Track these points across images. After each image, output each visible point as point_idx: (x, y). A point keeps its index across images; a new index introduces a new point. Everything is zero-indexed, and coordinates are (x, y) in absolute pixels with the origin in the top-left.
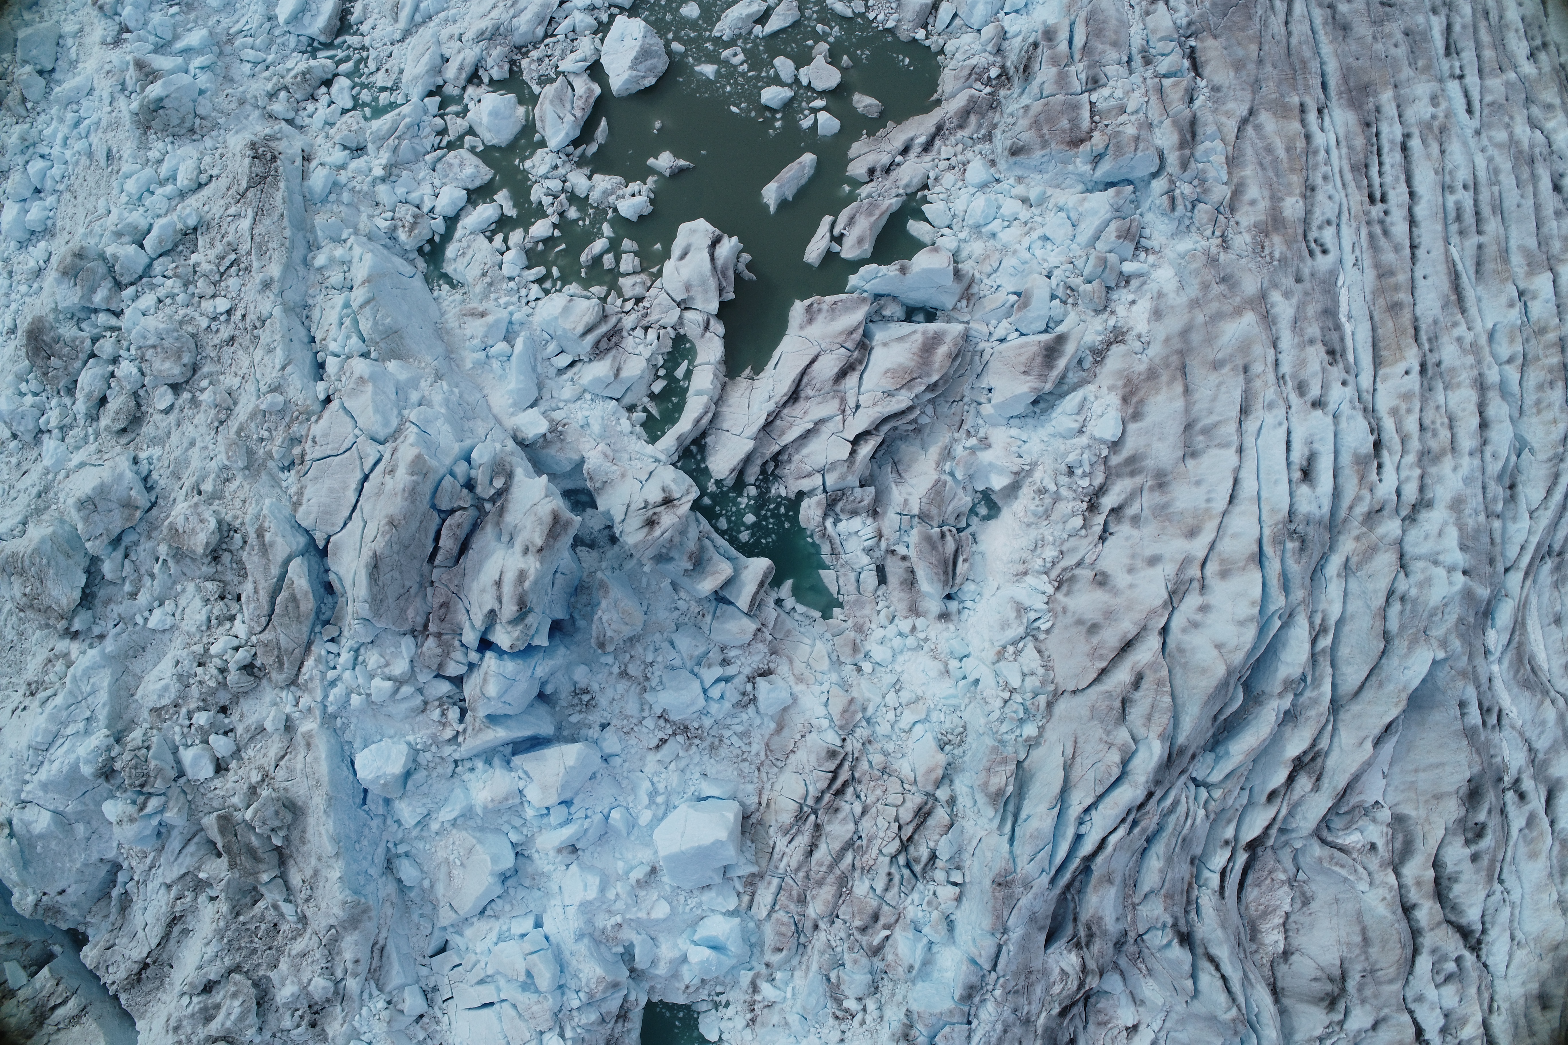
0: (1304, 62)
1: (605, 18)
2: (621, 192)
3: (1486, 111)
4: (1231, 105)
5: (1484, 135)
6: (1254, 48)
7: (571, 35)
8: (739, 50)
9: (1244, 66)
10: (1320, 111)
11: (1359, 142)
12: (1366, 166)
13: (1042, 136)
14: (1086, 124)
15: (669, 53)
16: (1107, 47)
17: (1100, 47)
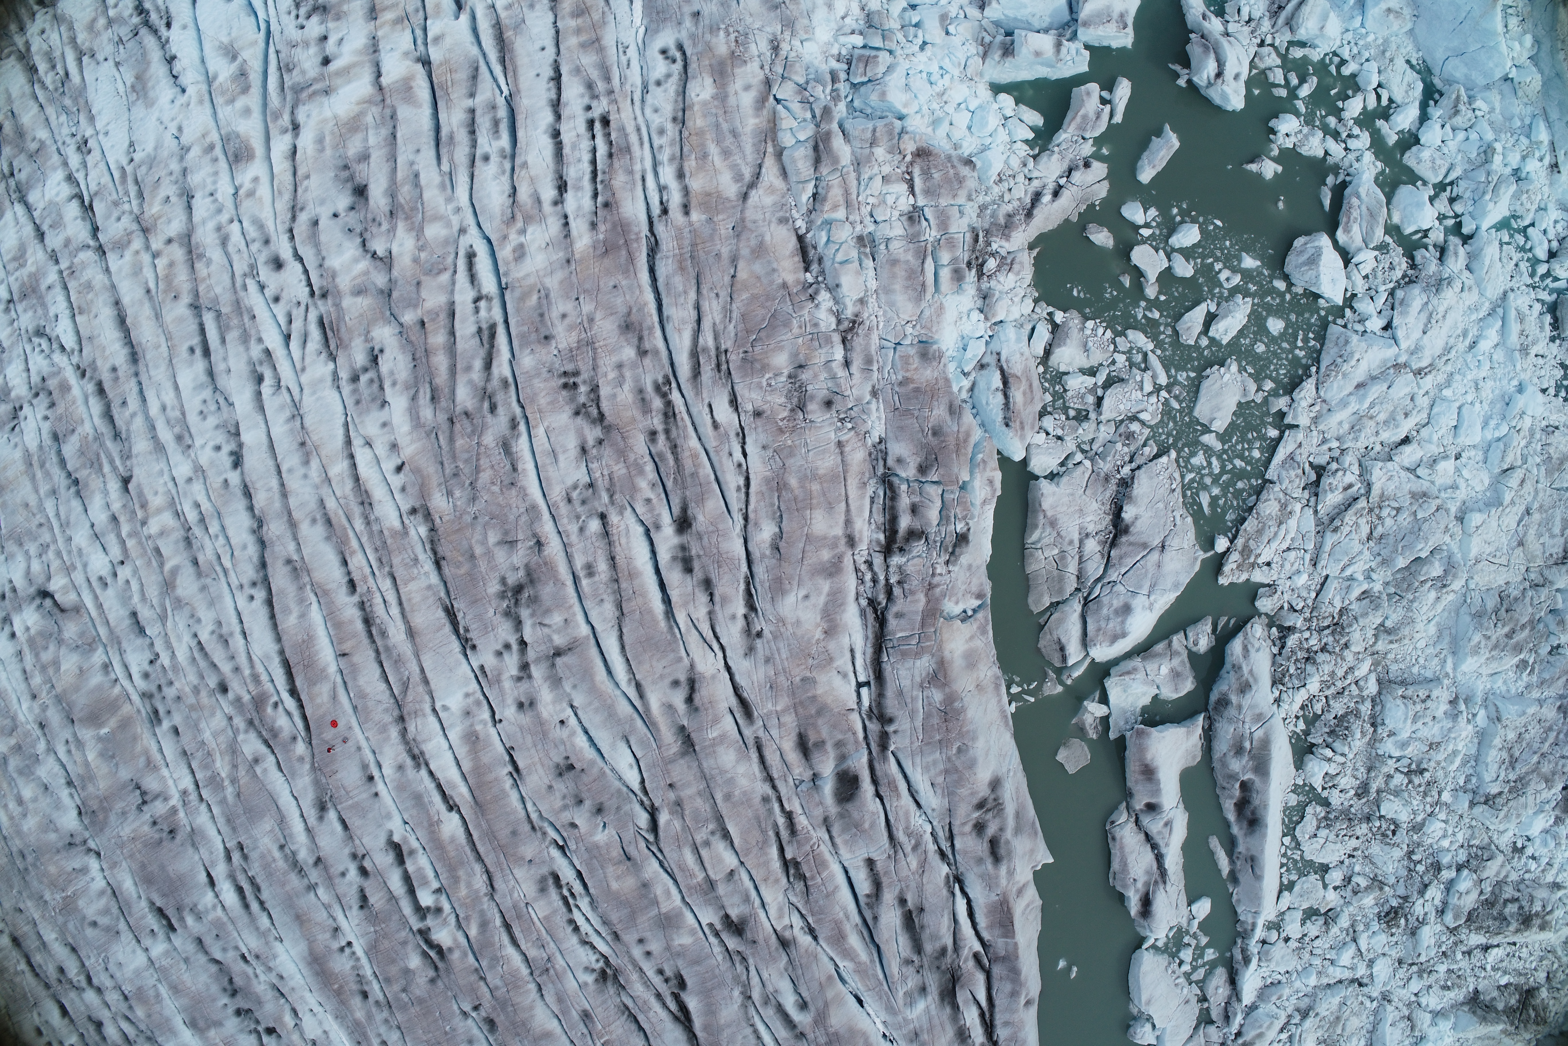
0: (682, 269)
1: (1348, 312)
2: (1299, 136)
3: (450, 259)
4: (768, 200)
5: (456, 228)
6: (742, 275)
7: (1373, 293)
8: (1226, 285)
9: (753, 252)
10: (665, 211)
11: (619, 180)
12: (610, 155)
13: (953, 167)
14: (916, 172)
15: (1286, 278)
16: (902, 257)
17: (910, 257)
